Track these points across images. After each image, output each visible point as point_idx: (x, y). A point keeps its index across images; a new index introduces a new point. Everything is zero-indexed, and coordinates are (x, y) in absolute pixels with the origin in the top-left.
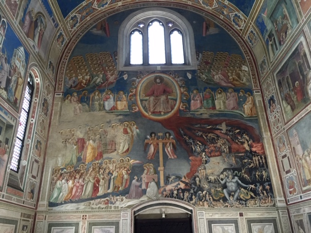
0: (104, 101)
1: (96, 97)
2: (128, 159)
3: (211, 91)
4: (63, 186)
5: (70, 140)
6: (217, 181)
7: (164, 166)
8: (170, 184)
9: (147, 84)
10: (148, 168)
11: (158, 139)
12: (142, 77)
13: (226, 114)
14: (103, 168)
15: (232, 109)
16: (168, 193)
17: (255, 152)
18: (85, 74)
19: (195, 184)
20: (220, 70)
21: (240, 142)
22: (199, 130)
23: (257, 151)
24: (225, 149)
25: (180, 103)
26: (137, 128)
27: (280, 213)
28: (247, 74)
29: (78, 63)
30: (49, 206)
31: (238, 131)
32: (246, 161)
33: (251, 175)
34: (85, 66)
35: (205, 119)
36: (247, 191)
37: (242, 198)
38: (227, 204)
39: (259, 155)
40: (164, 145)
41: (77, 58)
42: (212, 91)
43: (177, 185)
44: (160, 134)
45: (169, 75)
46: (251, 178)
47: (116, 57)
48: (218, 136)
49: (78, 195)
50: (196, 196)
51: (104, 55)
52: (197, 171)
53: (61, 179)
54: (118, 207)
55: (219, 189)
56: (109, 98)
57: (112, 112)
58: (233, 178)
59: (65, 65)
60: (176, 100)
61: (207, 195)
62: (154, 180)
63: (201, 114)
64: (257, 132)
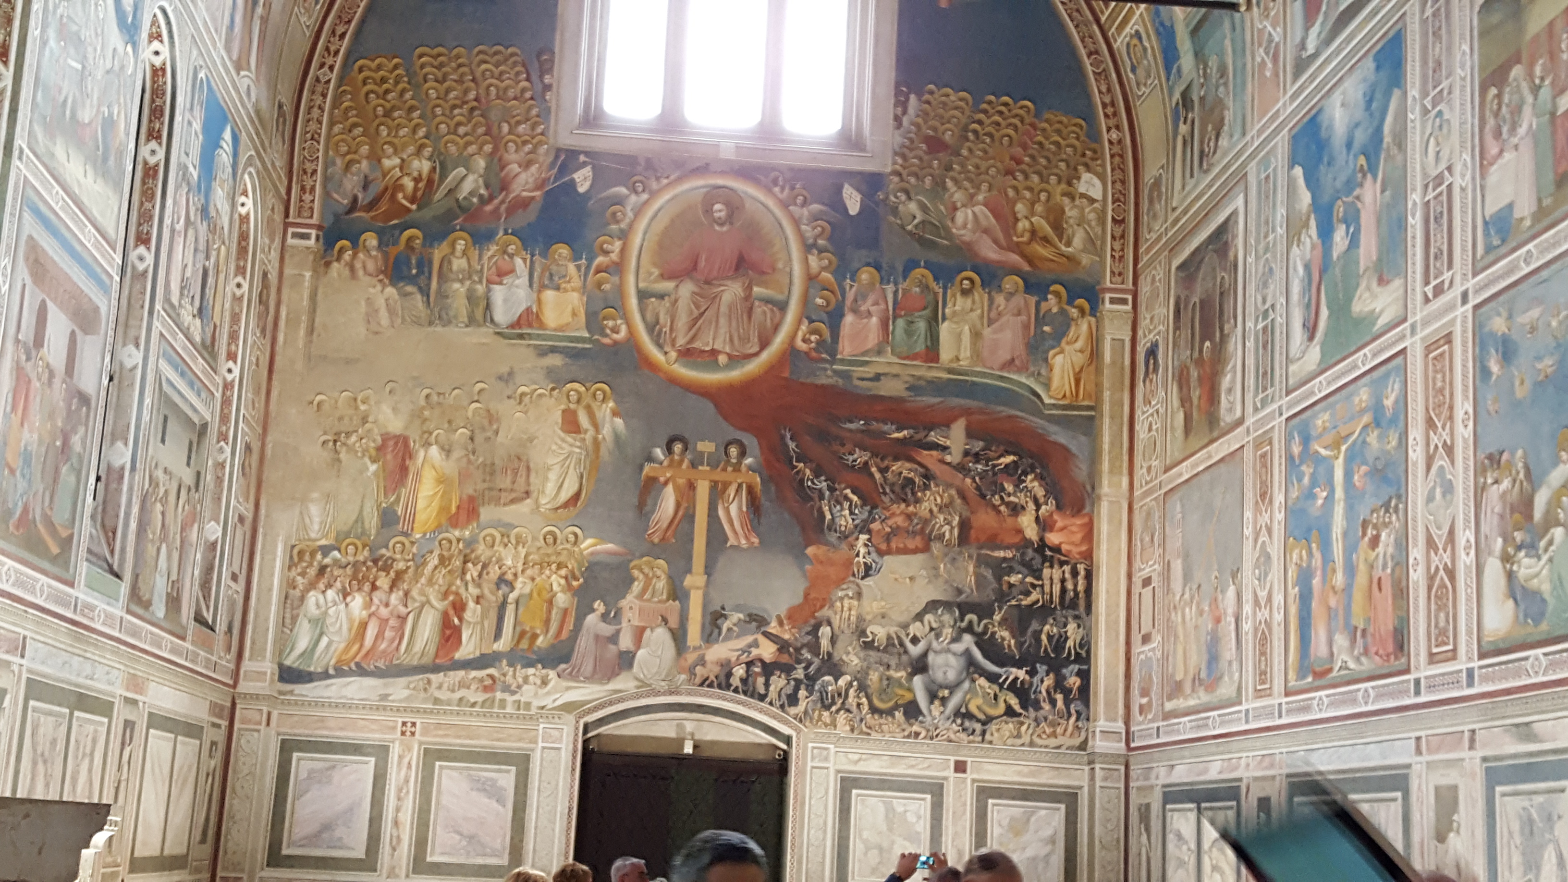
0: (489, 282)
1: (459, 264)
2: (576, 535)
3: (930, 277)
4: (331, 611)
5: (354, 438)
6: (893, 645)
7: (709, 570)
8: (724, 640)
9: (673, 221)
10: (646, 575)
11: (693, 465)
12: (654, 185)
13: (974, 383)
14: (478, 558)
15: (1003, 367)
16: (712, 671)
17: (1057, 550)
18: (411, 149)
19: (815, 648)
20: (984, 187)
21: (1008, 504)
22: (856, 446)
23: (1064, 547)
24: (947, 528)
25: (799, 323)
26: (615, 414)
27: (1099, 773)
28: (1092, 216)
29: (381, 90)
30: (282, 679)
31: (1009, 459)
32: (1014, 579)
33: (1023, 632)
34: (411, 109)
35: (890, 398)
36: (996, 688)
37: (973, 708)
38: (915, 728)
39: (1066, 563)
40: (717, 492)
41: (379, 68)
42: (936, 279)
43: (750, 646)
44: (706, 447)
45: (769, 191)
46: (1020, 645)
47: (547, 79)
48: (928, 476)
49: (384, 651)
50: (810, 690)
51: (497, 66)
52: (826, 601)
53: (321, 586)
54: (528, 705)
55: (899, 674)
56: (512, 271)
57: (521, 336)
58: (956, 639)
59: (324, 96)
60: (782, 307)
61: (852, 692)
62: (665, 620)
63: (877, 377)
64: (1081, 471)
